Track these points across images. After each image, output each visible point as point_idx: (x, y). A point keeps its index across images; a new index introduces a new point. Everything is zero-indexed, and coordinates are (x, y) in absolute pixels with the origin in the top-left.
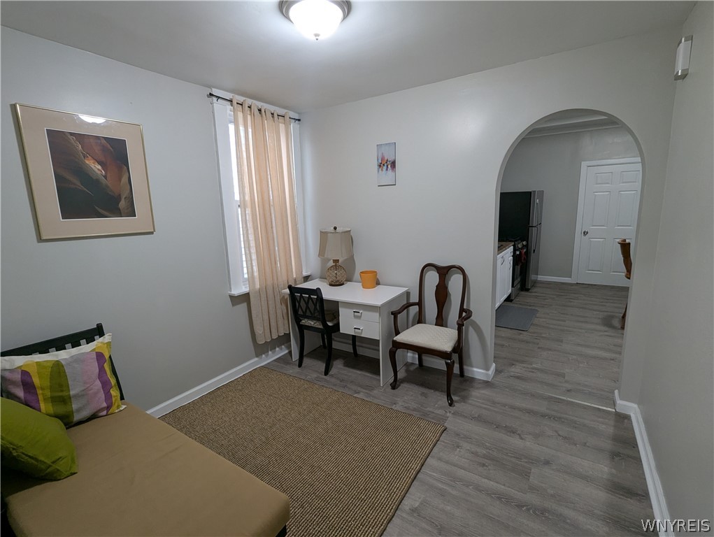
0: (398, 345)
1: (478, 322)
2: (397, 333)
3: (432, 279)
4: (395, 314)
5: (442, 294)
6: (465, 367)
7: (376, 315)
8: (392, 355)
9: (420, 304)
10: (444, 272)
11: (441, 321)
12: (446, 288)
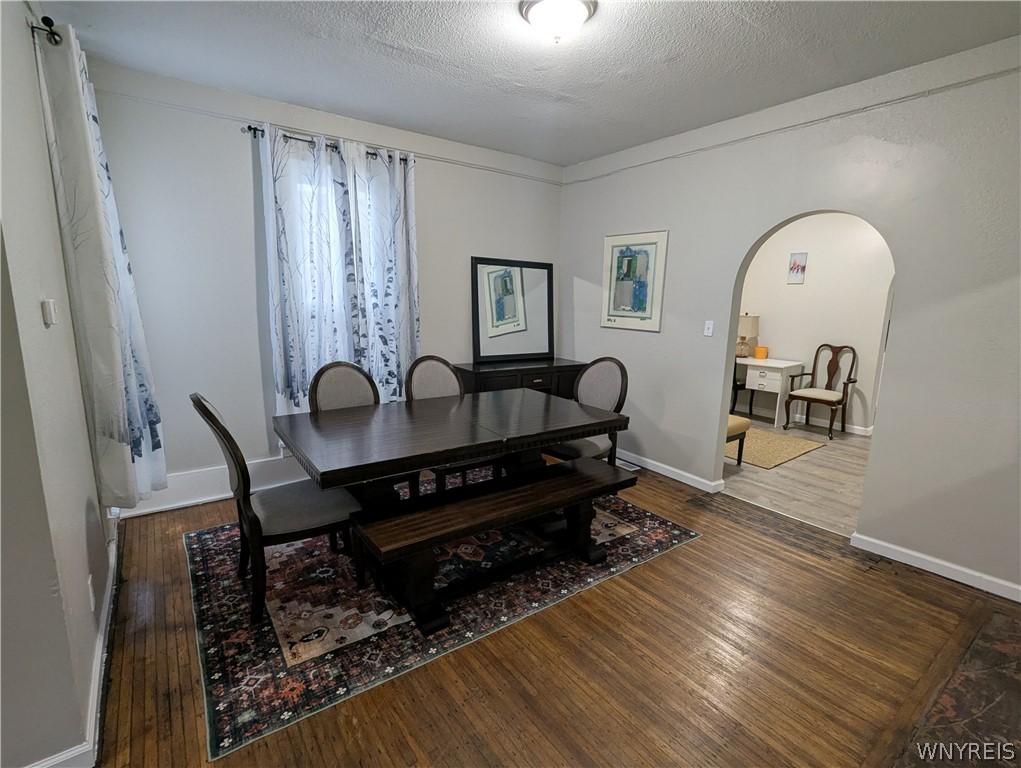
0: (792, 397)
1: (862, 390)
2: (792, 390)
3: (826, 356)
4: (793, 377)
5: (833, 368)
6: (847, 425)
7: (778, 376)
8: (788, 404)
9: (813, 374)
10: (837, 351)
11: (829, 387)
12: (838, 363)
